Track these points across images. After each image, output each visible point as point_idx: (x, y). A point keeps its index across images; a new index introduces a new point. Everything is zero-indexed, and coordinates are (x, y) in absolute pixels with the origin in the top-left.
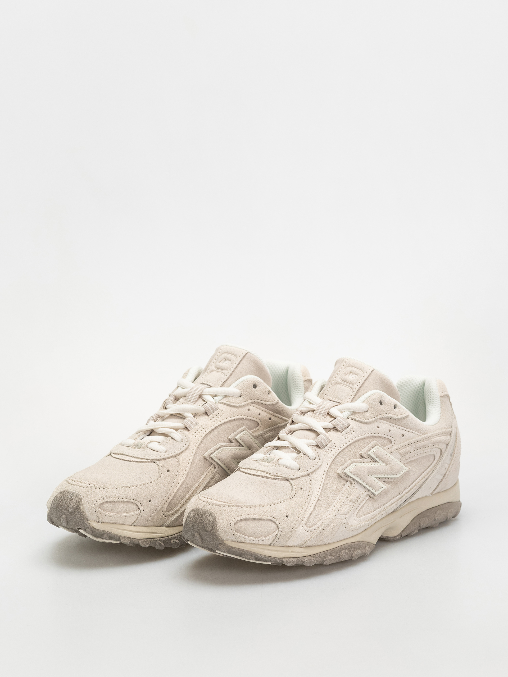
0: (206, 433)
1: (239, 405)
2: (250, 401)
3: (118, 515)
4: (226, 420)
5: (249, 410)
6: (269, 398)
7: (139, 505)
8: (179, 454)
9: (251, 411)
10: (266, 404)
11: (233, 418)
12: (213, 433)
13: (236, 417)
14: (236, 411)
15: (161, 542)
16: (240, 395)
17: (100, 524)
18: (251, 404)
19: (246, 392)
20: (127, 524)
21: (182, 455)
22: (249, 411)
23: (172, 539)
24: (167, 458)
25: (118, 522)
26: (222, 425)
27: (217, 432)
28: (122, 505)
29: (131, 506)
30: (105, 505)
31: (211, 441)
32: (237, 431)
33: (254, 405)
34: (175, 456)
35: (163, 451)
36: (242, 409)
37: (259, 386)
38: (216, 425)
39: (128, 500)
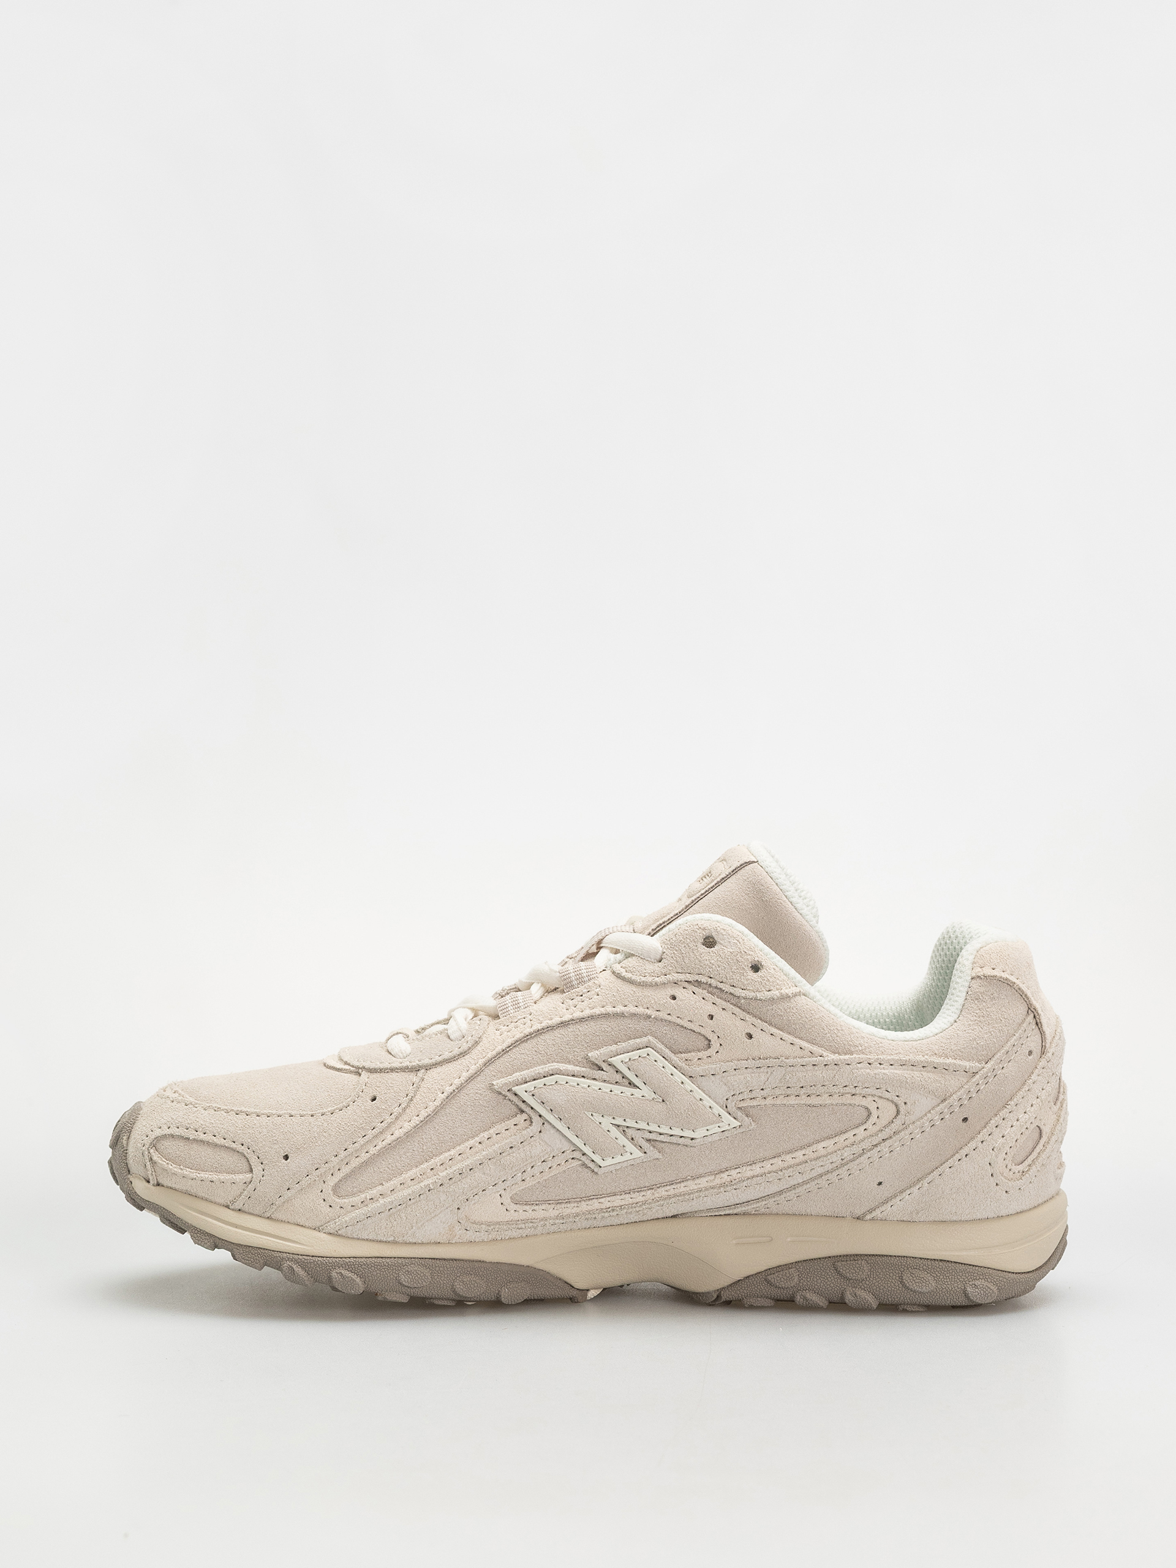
0: (528, 1031)
1: (643, 979)
2: (682, 977)
3: (194, 1174)
4: (598, 1011)
5: (674, 998)
6: (747, 980)
7: (254, 1160)
8: (428, 1068)
9: (679, 1003)
10: (736, 994)
11: (620, 1009)
12: (547, 1037)
13: (631, 1009)
14: (632, 992)
15: (294, 1267)
16: (658, 957)
17: (150, 1186)
18: (686, 985)
19: (677, 951)
20: (218, 1200)
21: (433, 1073)
22: (673, 1001)
23: (335, 1266)
24: (392, 1070)
25: (193, 1191)
26: (582, 1020)
27: (559, 1036)
28: (209, 1151)
29: (230, 1159)
30: (166, 1143)
31: (534, 1052)
32: (623, 1045)
33: (696, 990)
34: (416, 1069)
35: (401, 1055)
36: (653, 994)
37: (721, 944)
38: (567, 1017)
39: (228, 1143)
